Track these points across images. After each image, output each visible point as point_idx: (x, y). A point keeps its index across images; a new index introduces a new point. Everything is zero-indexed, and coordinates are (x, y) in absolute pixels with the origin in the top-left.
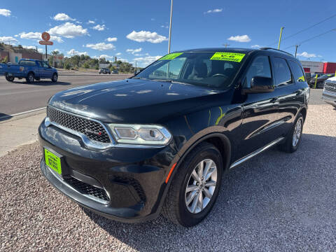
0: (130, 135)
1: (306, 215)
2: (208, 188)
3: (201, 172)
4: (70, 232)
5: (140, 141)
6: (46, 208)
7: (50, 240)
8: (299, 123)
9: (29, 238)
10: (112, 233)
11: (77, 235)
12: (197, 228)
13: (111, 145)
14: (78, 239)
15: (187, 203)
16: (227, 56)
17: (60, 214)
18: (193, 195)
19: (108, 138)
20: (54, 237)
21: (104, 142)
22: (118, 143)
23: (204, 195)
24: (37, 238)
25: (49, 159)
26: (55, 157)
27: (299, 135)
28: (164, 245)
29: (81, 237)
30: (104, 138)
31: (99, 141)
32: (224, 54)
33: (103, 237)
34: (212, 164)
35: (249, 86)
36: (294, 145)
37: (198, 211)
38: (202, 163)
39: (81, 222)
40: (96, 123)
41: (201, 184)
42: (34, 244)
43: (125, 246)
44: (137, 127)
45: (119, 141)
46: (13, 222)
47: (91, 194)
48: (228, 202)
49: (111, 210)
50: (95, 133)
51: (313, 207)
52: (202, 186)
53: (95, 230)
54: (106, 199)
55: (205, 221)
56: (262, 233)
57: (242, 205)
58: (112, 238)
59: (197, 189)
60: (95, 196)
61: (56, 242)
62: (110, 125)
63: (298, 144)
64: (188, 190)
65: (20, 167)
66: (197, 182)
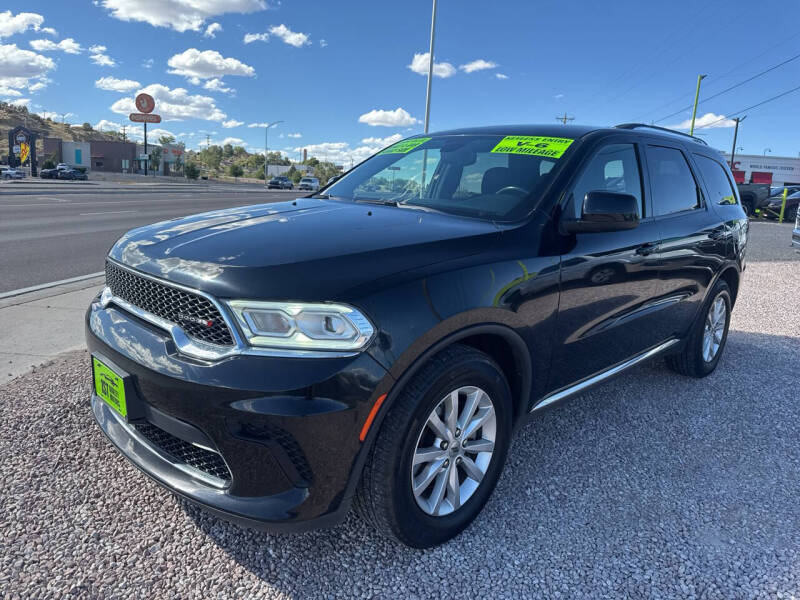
0: (280, 326)
1: (716, 529)
2: (473, 456)
3: (452, 416)
4: (146, 551)
5: (301, 340)
6: (98, 496)
7: (96, 569)
9: (49, 564)
10: (240, 558)
11: (161, 560)
12: (444, 551)
13: (234, 351)
14: (162, 570)
15: (418, 489)
16: (531, 145)
17: (128, 510)
18: (432, 471)
19: (227, 333)
20: (106, 564)
21: (220, 342)
22: (251, 346)
23: (463, 474)
24: (69, 562)
25: (103, 382)
26: (112, 375)
27: (719, 334)
28: (359, 588)
29: (169, 564)
30: (217, 333)
31: (209, 340)
32: (524, 139)
33: (219, 566)
34: (483, 396)
35: (578, 216)
36: (706, 356)
37: (447, 510)
38: (454, 395)
39: (174, 530)
40: (202, 299)
41: (453, 445)
42: (58, 578)
43: (266, 588)
44: (294, 309)
45: (253, 341)
46: (19, 526)
47: (192, 464)
48: (528, 492)
49: (232, 501)
51: (736, 509)
52: (456, 450)
53: (203, 549)
54: (225, 477)
55: (465, 536)
57: (562, 499)
58: (239, 569)
59: (441, 458)
60: (202, 468)
61: (109, 576)
62: (231, 303)
63: (717, 358)
64: (418, 458)
65: (53, 402)
66: (444, 442)
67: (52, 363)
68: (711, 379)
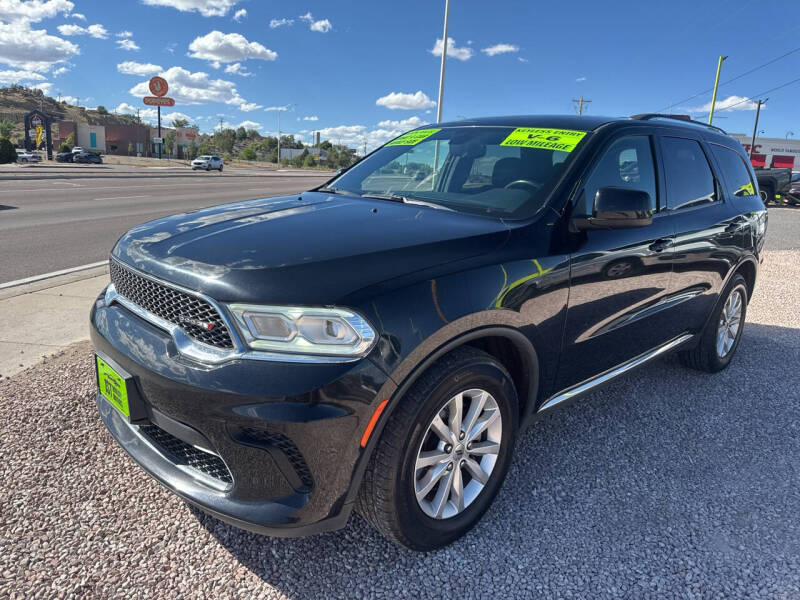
0: (280, 330)
1: (726, 533)
2: (478, 459)
3: (456, 419)
4: (150, 550)
5: (302, 344)
6: (103, 493)
7: (101, 568)
8: (734, 299)
9: (54, 563)
10: (243, 558)
11: (164, 559)
12: (448, 553)
13: (234, 355)
14: (165, 570)
15: (420, 494)
16: (542, 138)
17: (133, 507)
18: (434, 476)
19: (227, 336)
20: (110, 562)
21: (221, 346)
22: (251, 349)
23: (467, 475)
24: (74, 560)
25: (106, 382)
26: (116, 376)
27: (735, 329)
28: (362, 591)
29: (173, 564)
30: (218, 337)
31: (210, 343)
32: (535, 131)
33: (222, 567)
34: (488, 399)
35: (589, 212)
36: (721, 352)
37: (450, 513)
38: (459, 399)
39: (178, 528)
40: (203, 302)
41: (457, 447)
42: (63, 577)
43: (269, 590)
44: (295, 313)
45: (253, 345)
46: (26, 523)
47: (195, 465)
48: (535, 493)
49: (233, 505)
50: (201, 324)
51: (747, 513)
52: (460, 453)
53: (206, 548)
54: (225, 480)
55: (469, 538)
56: (604, 574)
57: (568, 500)
58: (243, 569)
59: (445, 460)
60: (204, 470)
61: (113, 575)
62: (232, 307)
63: (732, 352)
64: (421, 462)
65: (62, 395)
66: (448, 445)
67: (63, 354)
68: (725, 375)
